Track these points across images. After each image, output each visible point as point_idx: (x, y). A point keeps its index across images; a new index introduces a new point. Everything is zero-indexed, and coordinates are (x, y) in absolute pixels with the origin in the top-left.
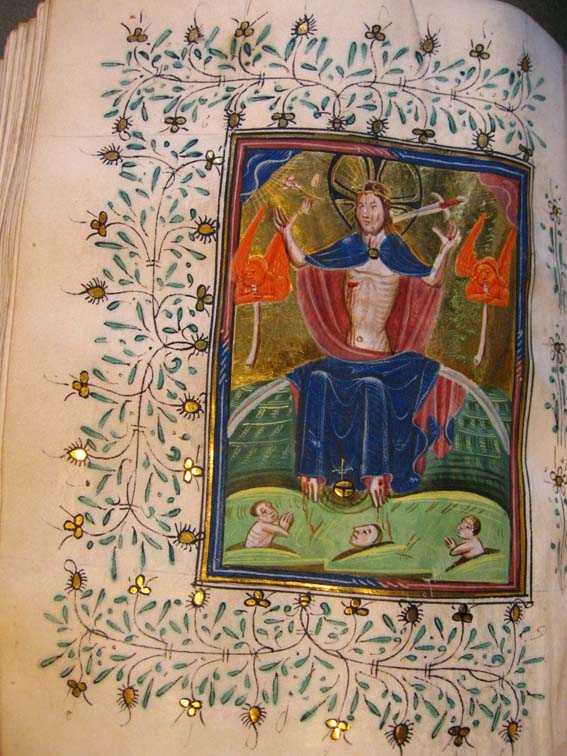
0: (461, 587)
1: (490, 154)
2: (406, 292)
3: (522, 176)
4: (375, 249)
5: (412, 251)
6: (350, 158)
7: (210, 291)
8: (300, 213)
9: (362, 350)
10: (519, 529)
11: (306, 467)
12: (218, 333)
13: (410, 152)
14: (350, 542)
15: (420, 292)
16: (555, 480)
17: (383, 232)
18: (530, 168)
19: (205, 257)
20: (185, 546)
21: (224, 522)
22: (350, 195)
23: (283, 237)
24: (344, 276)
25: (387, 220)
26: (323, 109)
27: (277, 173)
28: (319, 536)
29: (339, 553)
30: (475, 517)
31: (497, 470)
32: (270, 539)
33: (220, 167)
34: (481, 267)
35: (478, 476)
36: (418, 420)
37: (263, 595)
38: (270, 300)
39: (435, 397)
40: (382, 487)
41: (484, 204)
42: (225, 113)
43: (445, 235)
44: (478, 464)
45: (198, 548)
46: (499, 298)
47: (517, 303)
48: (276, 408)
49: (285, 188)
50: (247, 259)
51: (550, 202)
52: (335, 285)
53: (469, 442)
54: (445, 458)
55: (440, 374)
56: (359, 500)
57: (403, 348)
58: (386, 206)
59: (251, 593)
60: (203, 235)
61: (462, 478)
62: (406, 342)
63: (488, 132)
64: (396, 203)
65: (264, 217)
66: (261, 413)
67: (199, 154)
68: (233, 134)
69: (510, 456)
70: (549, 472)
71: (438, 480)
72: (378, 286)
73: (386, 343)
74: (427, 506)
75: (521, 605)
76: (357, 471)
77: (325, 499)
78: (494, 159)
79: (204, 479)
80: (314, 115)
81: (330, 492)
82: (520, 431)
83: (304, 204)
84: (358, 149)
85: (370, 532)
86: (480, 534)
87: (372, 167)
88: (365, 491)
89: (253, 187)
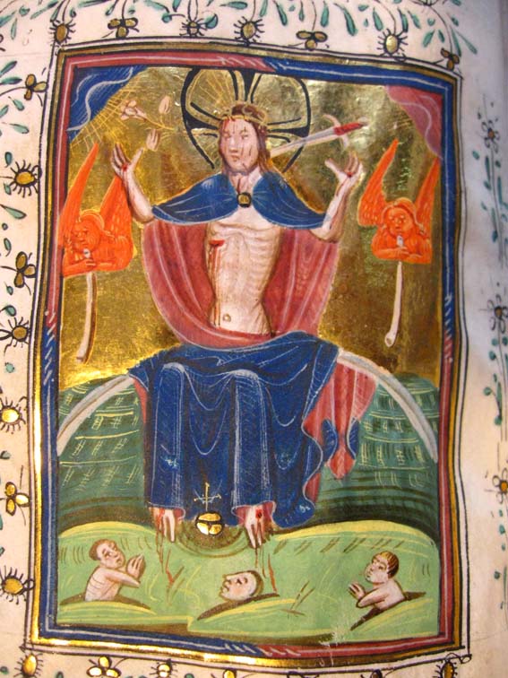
0: (373, 648)
1: (401, 61)
2: (290, 250)
3: (446, 89)
4: (246, 194)
5: (297, 194)
6: (212, 71)
7: (32, 261)
8: (144, 149)
9: (231, 333)
10: (451, 560)
11: (159, 493)
12: (42, 315)
13: (293, 62)
14: (220, 595)
15: (309, 249)
16: (500, 486)
17: (257, 170)
18: (456, 80)
19: (25, 215)
20: (10, 597)
21: (57, 568)
22: (211, 122)
23: (123, 184)
24: (204, 233)
25: (263, 153)
26: (175, 9)
27: (115, 98)
28: (178, 587)
29: (205, 610)
30: (390, 554)
31: (419, 486)
32: (115, 591)
33: (42, 95)
34: (393, 212)
35: (394, 498)
36: (309, 428)
37: (110, 662)
38: (108, 269)
39: (332, 392)
40: (261, 520)
41: (395, 127)
42: (51, 25)
43: (342, 170)
44: (394, 481)
45: (27, 600)
46: (418, 252)
47: (444, 256)
48: (116, 415)
49: (125, 118)
50: (77, 216)
51: (484, 123)
52: (192, 245)
53: (380, 453)
54: (347, 477)
55: (339, 361)
56: (230, 539)
57: (288, 326)
58: (262, 134)
59: (95, 659)
60: (22, 186)
61: (371, 502)
62: (290, 320)
63: (398, 33)
64: (274, 131)
65: (98, 158)
66: (98, 422)
67: (17, 80)
68: (60, 51)
69: (439, 464)
70: (491, 476)
71: (338, 507)
72: (251, 243)
73: (263, 321)
74: (323, 545)
75: (457, 660)
76: (227, 498)
77: (185, 537)
78: (407, 68)
79: (31, 510)
80: (163, 19)
81: (192, 528)
82: (451, 429)
83: (149, 137)
84: (223, 60)
85: (246, 581)
86: (398, 575)
87: (241, 83)
88: (238, 527)
89: (84, 119)
